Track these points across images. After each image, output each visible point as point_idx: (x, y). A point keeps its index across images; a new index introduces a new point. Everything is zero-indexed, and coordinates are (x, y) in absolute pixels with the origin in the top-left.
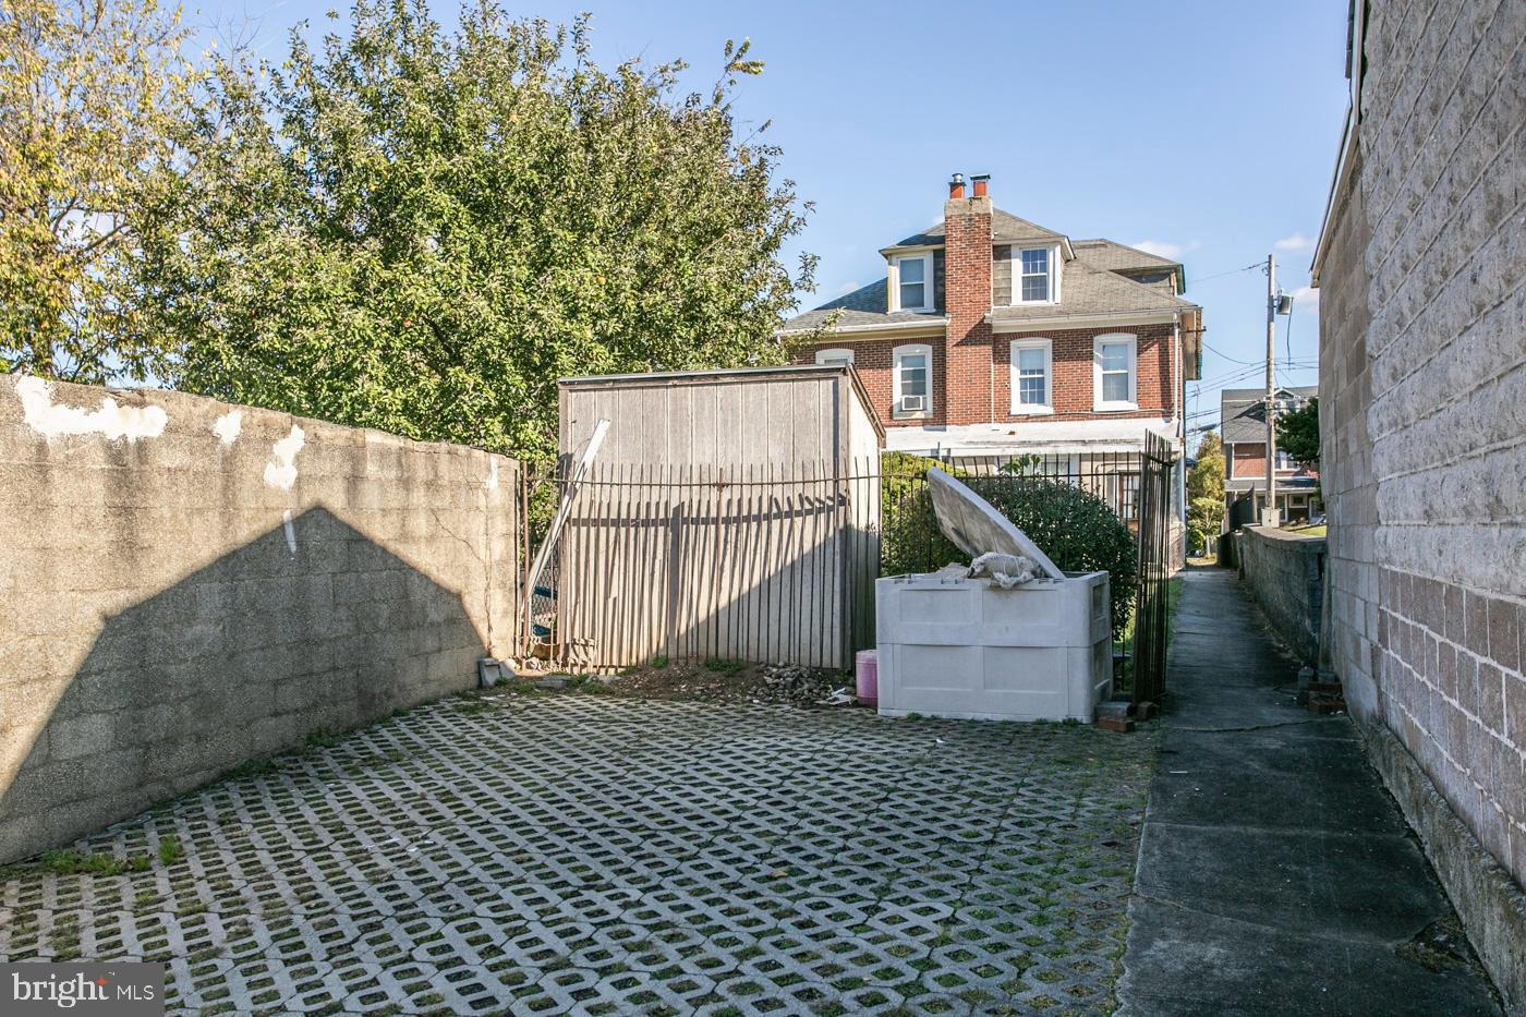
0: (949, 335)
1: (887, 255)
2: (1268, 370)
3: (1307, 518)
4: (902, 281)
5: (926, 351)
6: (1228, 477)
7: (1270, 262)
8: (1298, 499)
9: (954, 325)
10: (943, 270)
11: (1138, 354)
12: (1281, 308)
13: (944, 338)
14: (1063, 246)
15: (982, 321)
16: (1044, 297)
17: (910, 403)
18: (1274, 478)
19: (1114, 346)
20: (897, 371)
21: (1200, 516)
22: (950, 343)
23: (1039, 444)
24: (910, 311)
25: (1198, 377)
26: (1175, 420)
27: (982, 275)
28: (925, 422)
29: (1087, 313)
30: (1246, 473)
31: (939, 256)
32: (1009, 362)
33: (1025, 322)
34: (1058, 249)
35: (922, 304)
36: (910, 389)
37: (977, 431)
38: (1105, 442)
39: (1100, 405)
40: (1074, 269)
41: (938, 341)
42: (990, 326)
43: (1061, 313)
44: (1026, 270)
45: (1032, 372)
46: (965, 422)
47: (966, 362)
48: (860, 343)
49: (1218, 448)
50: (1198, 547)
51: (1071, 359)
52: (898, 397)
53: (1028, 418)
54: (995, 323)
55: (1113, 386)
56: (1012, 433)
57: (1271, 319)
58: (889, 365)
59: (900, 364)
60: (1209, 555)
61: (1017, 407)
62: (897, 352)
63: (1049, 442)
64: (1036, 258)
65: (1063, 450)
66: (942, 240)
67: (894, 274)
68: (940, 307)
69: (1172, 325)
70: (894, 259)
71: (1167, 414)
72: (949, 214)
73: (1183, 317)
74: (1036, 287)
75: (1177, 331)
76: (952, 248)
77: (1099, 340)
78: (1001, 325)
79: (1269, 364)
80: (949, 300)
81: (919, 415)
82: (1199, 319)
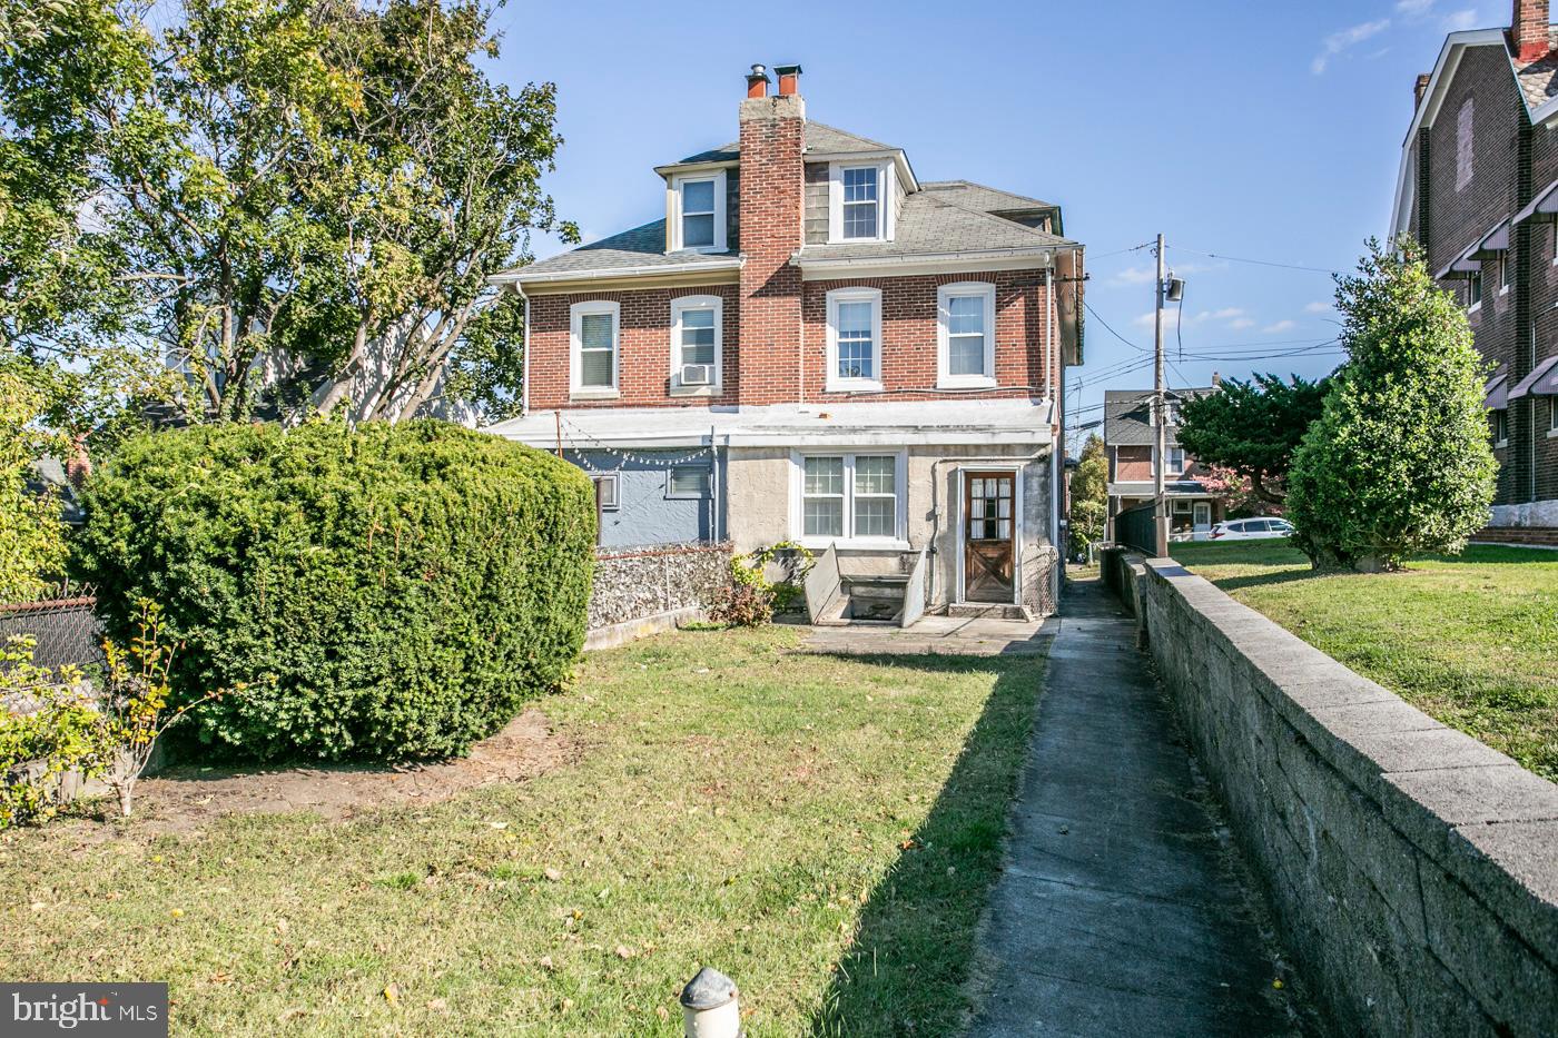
0: (743, 281)
1: (667, 175)
2: (1158, 362)
3: (1192, 525)
4: (685, 211)
5: (715, 303)
6: (1111, 481)
7: (1159, 242)
8: (1182, 504)
9: (752, 269)
10: (738, 195)
11: (998, 311)
12: (1171, 293)
13: (738, 286)
14: (898, 164)
15: (787, 263)
16: (872, 231)
17: (690, 374)
18: (1163, 482)
19: (966, 299)
20: (677, 331)
21: (1084, 519)
22: (745, 292)
23: (854, 430)
24: (694, 250)
25: (1080, 362)
26: (1046, 401)
27: (788, 201)
28: (712, 401)
29: (928, 253)
30: (1130, 477)
31: (733, 175)
32: (823, 320)
33: (844, 264)
34: (891, 167)
35: (711, 243)
36: (693, 356)
37: (778, 413)
38: (945, 428)
39: (945, 380)
40: (916, 202)
41: (729, 291)
42: (798, 270)
43: (893, 253)
44: (849, 195)
45: (855, 334)
46: (764, 401)
47: (766, 318)
48: (627, 293)
49: (1101, 450)
50: (1081, 550)
51: (907, 316)
52: (677, 366)
53: (849, 397)
54: (803, 265)
55: (964, 354)
56: (823, 416)
57: (1160, 305)
58: (665, 323)
59: (680, 322)
60: (1091, 562)
61: (835, 382)
62: (678, 305)
63: (868, 428)
64: (861, 180)
65: (886, 439)
66: (736, 156)
67: (675, 199)
68: (734, 246)
69: (1043, 271)
70: (675, 181)
71: (1035, 390)
72: (745, 118)
73: (1058, 260)
74: (862, 219)
75: (1049, 279)
76: (749, 165)
77: (945, 291)
78: (814, 269)
79: (1158, 355)
80: (744, 234)
81: (705, 391)
82: (1080, 266)
